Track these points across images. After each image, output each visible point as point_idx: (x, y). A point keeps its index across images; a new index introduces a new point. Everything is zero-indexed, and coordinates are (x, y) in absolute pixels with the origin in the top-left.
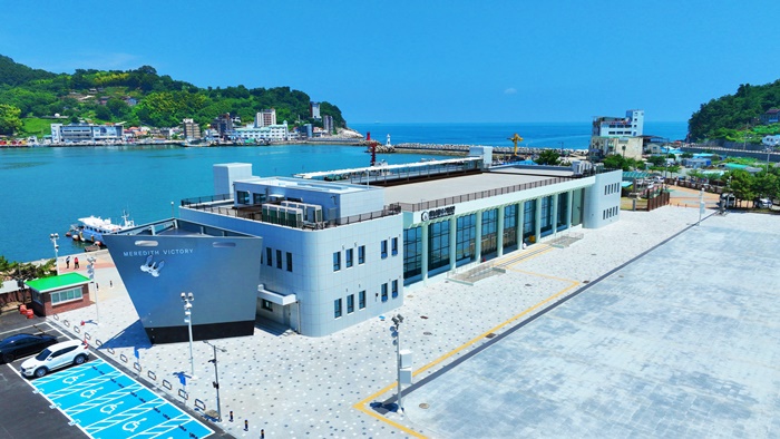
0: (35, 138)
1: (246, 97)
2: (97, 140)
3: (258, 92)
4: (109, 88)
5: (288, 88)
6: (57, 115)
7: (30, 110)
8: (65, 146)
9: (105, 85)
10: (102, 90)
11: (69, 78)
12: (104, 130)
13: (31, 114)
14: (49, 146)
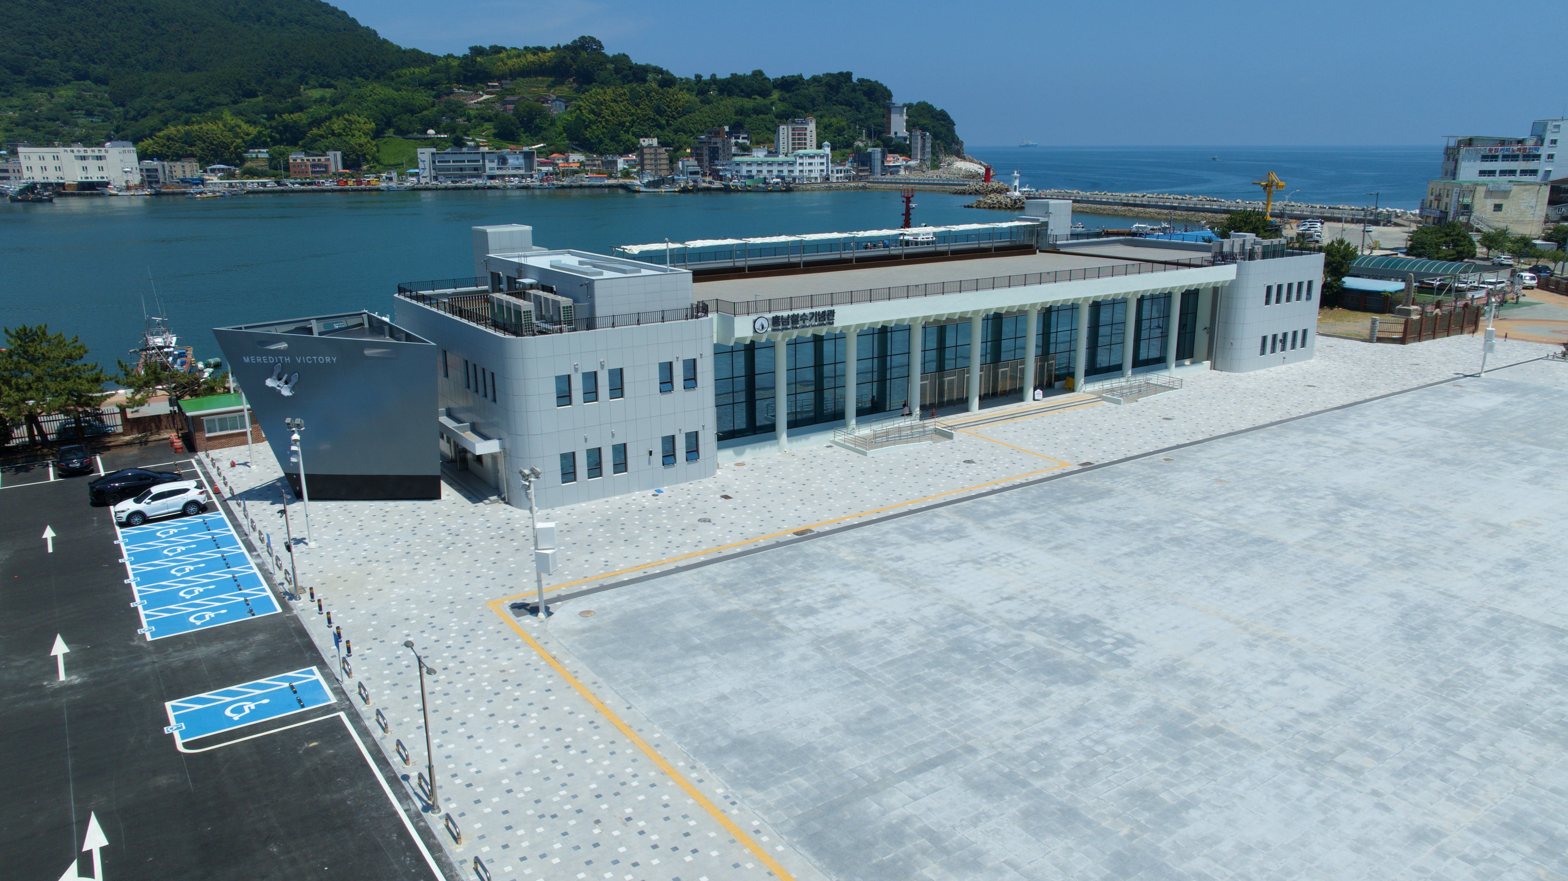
0: (394, 175)
1: (765, 94)
2: (492, 177)
3: (788, 85)
4: (520, 80)
5: (849, 75)
6: (431, 132)
7: (389, 124)
8: (437, 189)
9: (514, 74)
10: (508, 84)
11: (455, 63)
12: (503, 161)
13: (392, 130)
14: (414, 189)
